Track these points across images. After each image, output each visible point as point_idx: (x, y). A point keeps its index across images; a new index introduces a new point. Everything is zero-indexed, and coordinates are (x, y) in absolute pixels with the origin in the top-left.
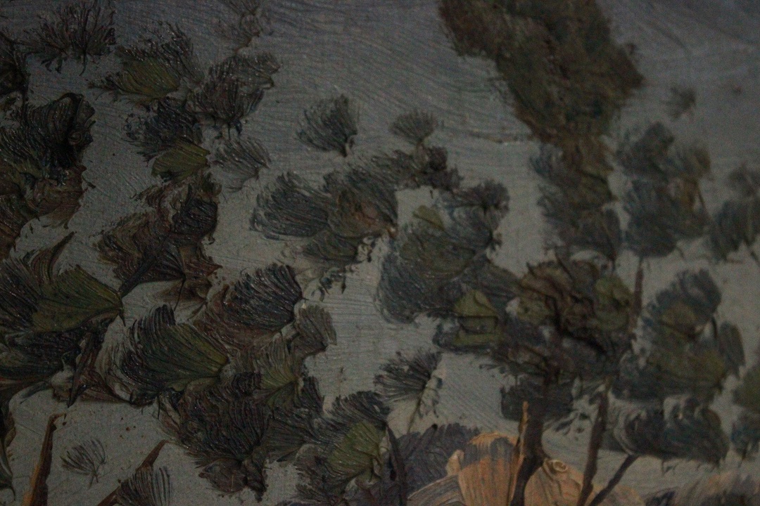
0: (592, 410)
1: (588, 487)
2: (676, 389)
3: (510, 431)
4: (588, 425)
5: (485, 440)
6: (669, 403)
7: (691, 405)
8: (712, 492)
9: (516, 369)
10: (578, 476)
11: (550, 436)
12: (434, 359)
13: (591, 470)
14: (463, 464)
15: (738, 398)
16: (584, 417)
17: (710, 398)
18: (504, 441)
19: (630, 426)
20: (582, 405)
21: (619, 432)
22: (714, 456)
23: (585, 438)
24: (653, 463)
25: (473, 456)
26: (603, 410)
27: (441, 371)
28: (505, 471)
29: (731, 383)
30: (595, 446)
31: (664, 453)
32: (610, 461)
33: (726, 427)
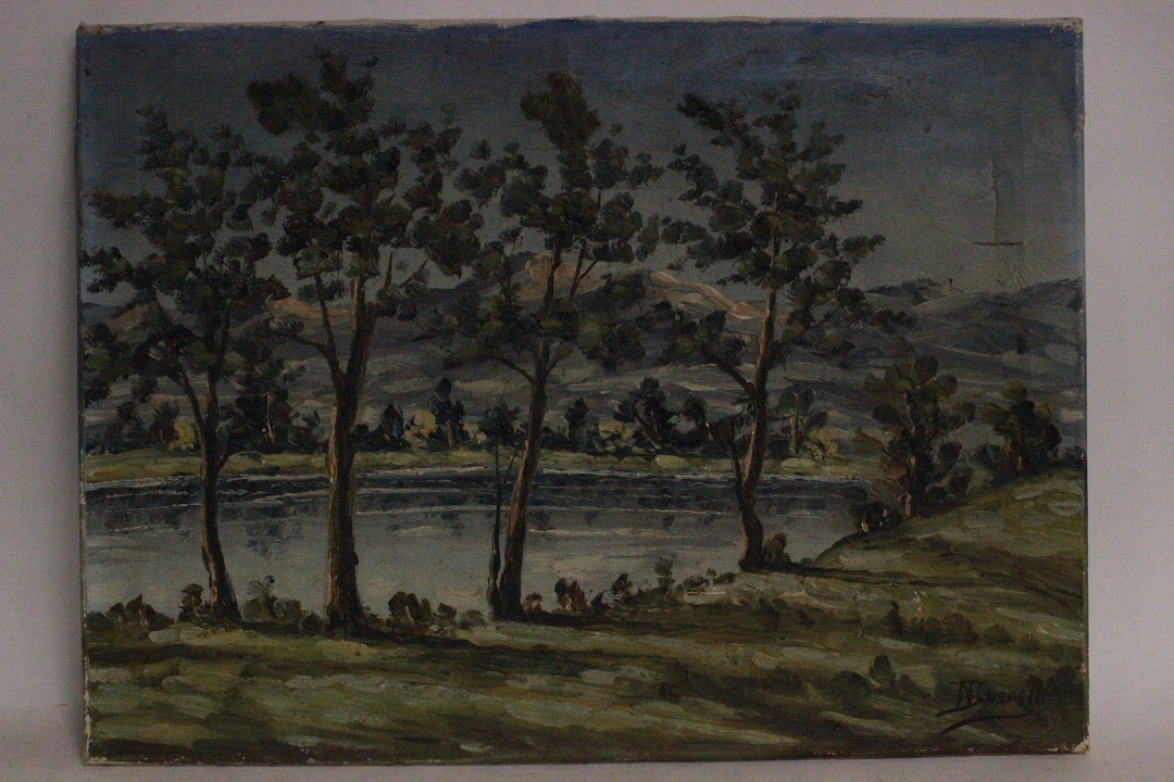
0: (580, 245)
1: (578, 272)
2: (614, 236)
3: (549, 254)
4: (578, 250)
5: (539, 257)
6: (610, 242)
7: (619, 243)
8: (628, 273)
9: (550, 232)
10: (574, 269)
11: (564, 255)
12: (520, 229)
13: (579, 267)
14: (531, 265)
15: (639, 239)
16: (577, 248)
17: (628, 239)
18: (547, 257)
19: (595, 251)
20: (576, 243)
21: (591, 253)
22: (628, 260)
23: (577, 256)
24: (605, 263)
25: (535, 263)
26: (584, 245)
27: (523, 234)
28: (547, 268)
29: (636, 234)
30: (581, 258)
31: (609, 260)
32: (587, 264)
33: (634, 250)
